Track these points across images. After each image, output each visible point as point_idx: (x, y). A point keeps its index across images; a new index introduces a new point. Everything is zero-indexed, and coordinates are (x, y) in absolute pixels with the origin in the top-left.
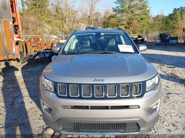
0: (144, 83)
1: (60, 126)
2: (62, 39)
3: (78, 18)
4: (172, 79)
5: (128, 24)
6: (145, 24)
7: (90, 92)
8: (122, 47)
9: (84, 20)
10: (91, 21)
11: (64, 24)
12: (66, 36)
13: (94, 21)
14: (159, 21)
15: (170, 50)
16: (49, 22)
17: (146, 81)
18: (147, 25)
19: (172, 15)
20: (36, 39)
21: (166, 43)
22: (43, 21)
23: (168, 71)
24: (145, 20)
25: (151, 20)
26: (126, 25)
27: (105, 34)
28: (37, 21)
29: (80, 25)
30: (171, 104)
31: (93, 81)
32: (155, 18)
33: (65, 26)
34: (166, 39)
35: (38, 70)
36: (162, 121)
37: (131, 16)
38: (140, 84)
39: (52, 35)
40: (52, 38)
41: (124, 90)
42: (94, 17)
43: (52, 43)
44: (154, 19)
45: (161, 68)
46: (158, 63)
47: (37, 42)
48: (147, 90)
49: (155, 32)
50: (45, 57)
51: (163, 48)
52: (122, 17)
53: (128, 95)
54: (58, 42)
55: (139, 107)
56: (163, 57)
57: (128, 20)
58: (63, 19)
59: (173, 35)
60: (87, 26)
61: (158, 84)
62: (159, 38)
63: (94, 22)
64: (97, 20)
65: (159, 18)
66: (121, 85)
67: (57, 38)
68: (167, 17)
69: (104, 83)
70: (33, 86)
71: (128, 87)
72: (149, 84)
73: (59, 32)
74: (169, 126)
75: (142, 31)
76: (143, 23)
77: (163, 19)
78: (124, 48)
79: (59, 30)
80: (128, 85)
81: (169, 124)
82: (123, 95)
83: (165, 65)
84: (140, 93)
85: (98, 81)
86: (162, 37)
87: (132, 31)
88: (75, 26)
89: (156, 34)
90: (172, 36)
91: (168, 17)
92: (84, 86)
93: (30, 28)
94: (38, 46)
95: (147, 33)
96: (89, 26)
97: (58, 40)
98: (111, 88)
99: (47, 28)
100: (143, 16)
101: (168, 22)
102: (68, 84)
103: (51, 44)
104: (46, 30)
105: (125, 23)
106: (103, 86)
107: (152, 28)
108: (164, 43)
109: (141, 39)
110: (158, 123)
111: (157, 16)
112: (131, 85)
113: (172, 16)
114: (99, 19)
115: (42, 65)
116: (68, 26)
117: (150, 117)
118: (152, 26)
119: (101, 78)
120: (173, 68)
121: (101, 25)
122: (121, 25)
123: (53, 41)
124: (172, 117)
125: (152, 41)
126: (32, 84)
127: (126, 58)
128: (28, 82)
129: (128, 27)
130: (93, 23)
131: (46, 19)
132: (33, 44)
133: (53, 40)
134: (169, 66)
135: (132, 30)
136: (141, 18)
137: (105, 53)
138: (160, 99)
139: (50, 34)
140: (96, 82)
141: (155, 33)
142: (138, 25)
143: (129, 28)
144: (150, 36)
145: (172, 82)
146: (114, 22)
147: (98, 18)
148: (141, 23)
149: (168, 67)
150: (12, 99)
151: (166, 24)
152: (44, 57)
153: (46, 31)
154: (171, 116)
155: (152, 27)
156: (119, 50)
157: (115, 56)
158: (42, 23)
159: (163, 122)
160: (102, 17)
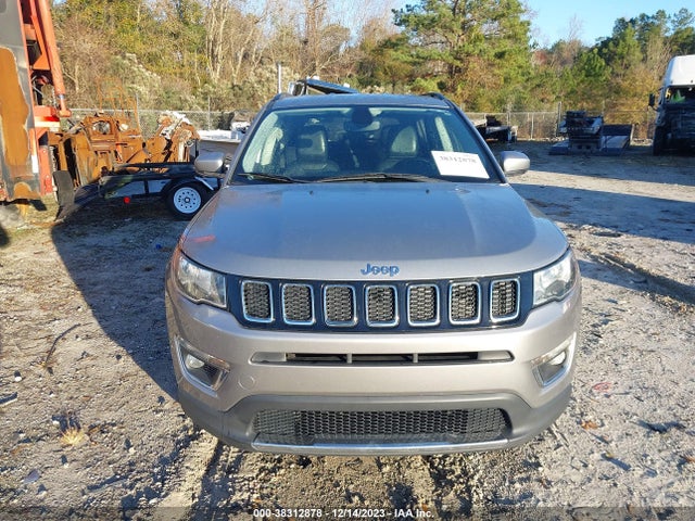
0: (526, 279)
1: (247, 423)
2: (204, 127)
3: (260, 46)
4: (610, 273)
5: (450, 73)
6: (513, 73)
7: (352, 309)
8: (446, 158)
9: (286, 54)
10: (313, 59)
11: (210, 68)
12: (218, 113)
13: (324, 59)
14: (563, 63)
15: (601, 171)
16: (152, 60)
17: (533, 272)
18: (520, 78)
19: (611, 44)
20: (108, 125)
21: (588, 147)
22: (128, 55)
23: (596, 246)
24: (512, 62)
25: (534, 62)
26: (444, 78)
27: (383, 112)
28: (104, 53)
29: (271, 72)
30: (606, 358)
31: (363, 271)
32: (550, 53)
33: (215, 76)
34: (587, 134)
35: (124, 240)
36: (578, 411)
37: (460, 44)
38: (514, 283)
39: (168, 112)
40: (168, 122)
41: (463, 301)
42: (325, 45)
43: (170, 143)
44: (546, 55)
45: (570, 236)
46: (560, 218)
47: (113, 137)
48: (536, 303)
49: (548, 105)
50: (147, 194)
51: (577, 166)
52: (430, 47)
53: (474, 316)
54: (190, 136)
55: (512, 357)
56: (577, 199)
57: (451, 59)
58: (205, 48)
59: (613, 117)
60: (298, 76)
61: (569, 285)
62: (564, 130)
63: (322, 61)
64: (332, 54)
65: (565, 55)
66: (455, 285)
67: (187, 120)
68: (592, 50)
69: (396, 277)
70: (116, 298)
71: (476, 292)
72: (542, 282)
73: (191, 99)
74: (603, 425)
75: (501, 102)
76: (505, 70)
77: (577, 58)
78: (454, 162)
79: (190, 89)
80: (475, 287)
81: (602, 420)
82: (459, 319)
83: (586, 227)
84: (515, 311)
85: (378, 272)
86: (575, 123)
87: (466, 102)
88: (253, 79)
89: (554, 112)
90: (608, 121)
91: (596, 51)
92: (332, 289)
93: (76, 81)
94: (116, 153)
95: (519, 107)
96: (308, 78)
97: (190, 127)
98: (420, 294)
99: (147, 82)
100: (507, 45)
101: (594, 69)
102: (276, 283)
103: (165, 144)
104: (142, 89)
105: (439, 67)
106: (395, 289)
107: (539, 90)
108: (580, 147)
109: (497, 128)
110: (563, 416)
111: (557, 46)
112: (485, 284)
113: (612, 49)
114: (342, 50)
115: (136, 225)
116: (224, 74)
117: (544, 391)
118: (537, 82)
119: (388, 264)
120: (614, 235)
121: (350, 76)
122: (423, 77)
123: (173, 133)
124: (612, 398)
125: (538, 140)
126: (112, 294)
127: (463, 196)
128: (95, 284)
129: (450, 83)
130: (320, 66)
131: (139, 46)
132: (97, 142)
133: (171, 128)
134: (599, 230)
135: (466, 97)
136: (497, 50)
137: (388, 180)
138: (575, 334)
139: (159, 104)
140: (370, 277)
141: (550, 109)
142: (488, 78)
143: (454, 89)
144: (529, 119)
145: (610, 285)
146: (397, 63)
147: (338, 47)
148: (497, 71)
149: (596, 234)
150: (44, 346)
151: (586, 76)
152: (143, 192)
153: (140, 92)
154: (608, 396)
155: (538, 86)
156: (436, 168)
157: (427, 191)
158: (126, 62)
159: (582, 414)
160: (352, 45)
